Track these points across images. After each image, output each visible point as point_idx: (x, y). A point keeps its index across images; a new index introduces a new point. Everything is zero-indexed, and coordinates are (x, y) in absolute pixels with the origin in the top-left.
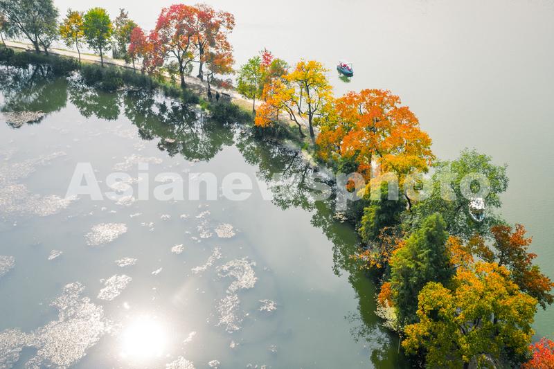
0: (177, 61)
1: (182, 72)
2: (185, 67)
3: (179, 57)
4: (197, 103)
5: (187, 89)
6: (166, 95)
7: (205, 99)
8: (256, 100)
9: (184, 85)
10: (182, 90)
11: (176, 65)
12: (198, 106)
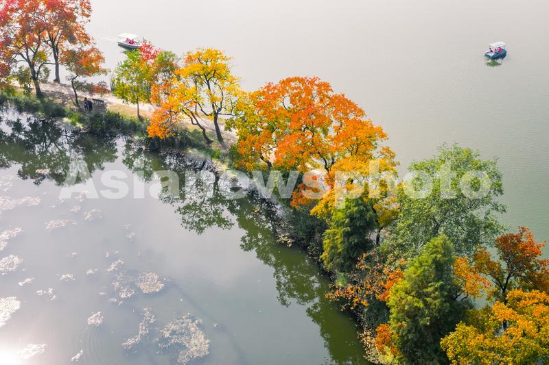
0: (26, 65)
1: (35, 79)
2: (39, 71)
3: (28, 60)
4: (64, 116)
5: (46, 100)
6: (20, 110)
7: (72, 110)
8: (141, 104)
9: (40, 94)
10: (39, 102)
11: (26, 71)
12: (66, 120)
